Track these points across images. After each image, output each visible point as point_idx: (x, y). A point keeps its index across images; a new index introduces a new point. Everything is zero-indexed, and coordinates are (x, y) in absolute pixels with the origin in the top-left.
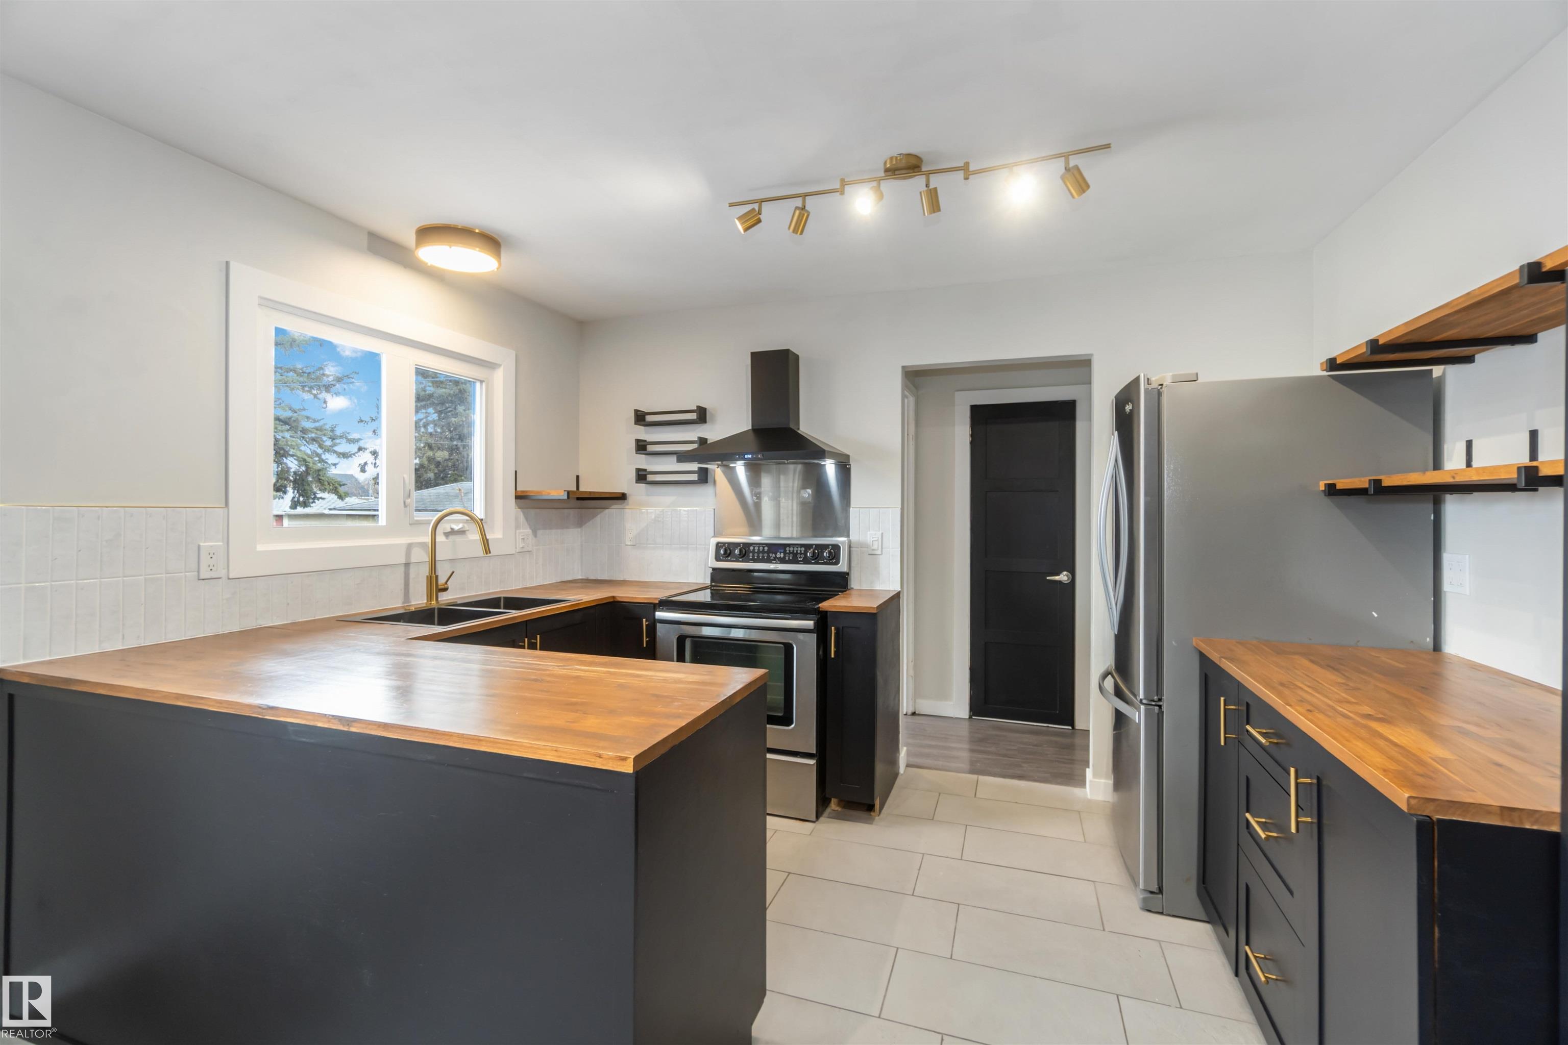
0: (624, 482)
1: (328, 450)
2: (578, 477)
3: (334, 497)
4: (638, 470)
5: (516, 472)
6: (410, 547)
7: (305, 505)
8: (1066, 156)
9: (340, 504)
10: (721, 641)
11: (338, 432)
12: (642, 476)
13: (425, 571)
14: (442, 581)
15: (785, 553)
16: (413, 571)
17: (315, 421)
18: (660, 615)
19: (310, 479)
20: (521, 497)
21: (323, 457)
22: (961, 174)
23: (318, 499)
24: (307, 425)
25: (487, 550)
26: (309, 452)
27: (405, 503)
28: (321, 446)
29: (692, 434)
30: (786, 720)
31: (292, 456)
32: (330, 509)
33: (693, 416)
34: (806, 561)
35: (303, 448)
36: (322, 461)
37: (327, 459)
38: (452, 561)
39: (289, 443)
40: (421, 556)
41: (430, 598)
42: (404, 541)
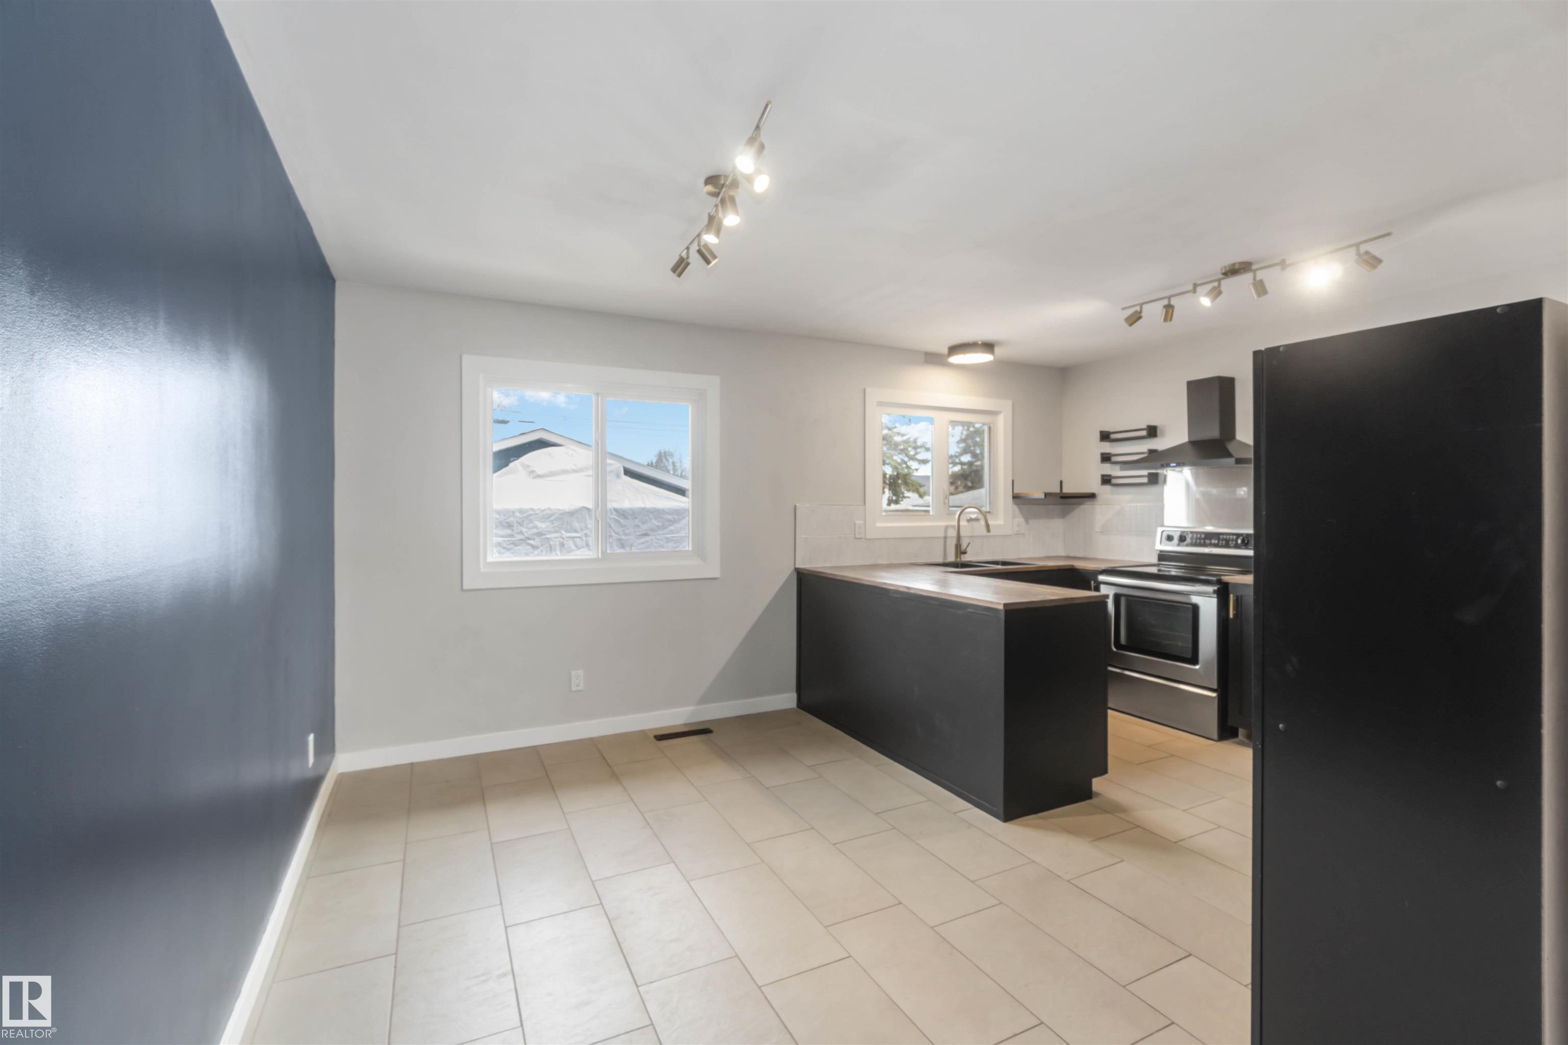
0: (1094, 485)
1: (912, 458)
2: (1061, 482)
3: (916, 495)
4: (1103, 476)
5: (1013, 481)
6: (947, 527)
7: (897, 502)
8: (1357, 245)
9: (921, 501)
10: (1148, 600)
11: (919, 443)
12: (1106, 480)
13: (954, 542)
14: (963, 547)
15: (1219, 540)
16: (948, 541)
17: (903, 435)
18: (1101, 578)
19: (900, 481)
20: (1016, 497)
21: (909, 464)
22: (1278, 268)
23: (905, 497)
24: (898, 439)
25: (988, 530)
26: (899, 461)
27: (944, 502)
28: (907, 455)
29: (1143, 447)
30: (1194, 660)
31: (888, 464)
32: (914, 506)
33: (1144, 433)
34: (1237, 546)
35: (895, 458)
36: (908, 467)
37: (911, 466)
38: (971, 537)
39: (887, 455)
40: (952, 533)
41: (957, 556)
42: (943, 524)
